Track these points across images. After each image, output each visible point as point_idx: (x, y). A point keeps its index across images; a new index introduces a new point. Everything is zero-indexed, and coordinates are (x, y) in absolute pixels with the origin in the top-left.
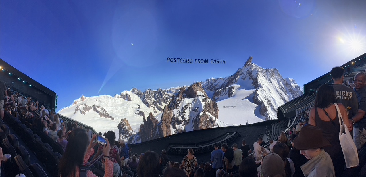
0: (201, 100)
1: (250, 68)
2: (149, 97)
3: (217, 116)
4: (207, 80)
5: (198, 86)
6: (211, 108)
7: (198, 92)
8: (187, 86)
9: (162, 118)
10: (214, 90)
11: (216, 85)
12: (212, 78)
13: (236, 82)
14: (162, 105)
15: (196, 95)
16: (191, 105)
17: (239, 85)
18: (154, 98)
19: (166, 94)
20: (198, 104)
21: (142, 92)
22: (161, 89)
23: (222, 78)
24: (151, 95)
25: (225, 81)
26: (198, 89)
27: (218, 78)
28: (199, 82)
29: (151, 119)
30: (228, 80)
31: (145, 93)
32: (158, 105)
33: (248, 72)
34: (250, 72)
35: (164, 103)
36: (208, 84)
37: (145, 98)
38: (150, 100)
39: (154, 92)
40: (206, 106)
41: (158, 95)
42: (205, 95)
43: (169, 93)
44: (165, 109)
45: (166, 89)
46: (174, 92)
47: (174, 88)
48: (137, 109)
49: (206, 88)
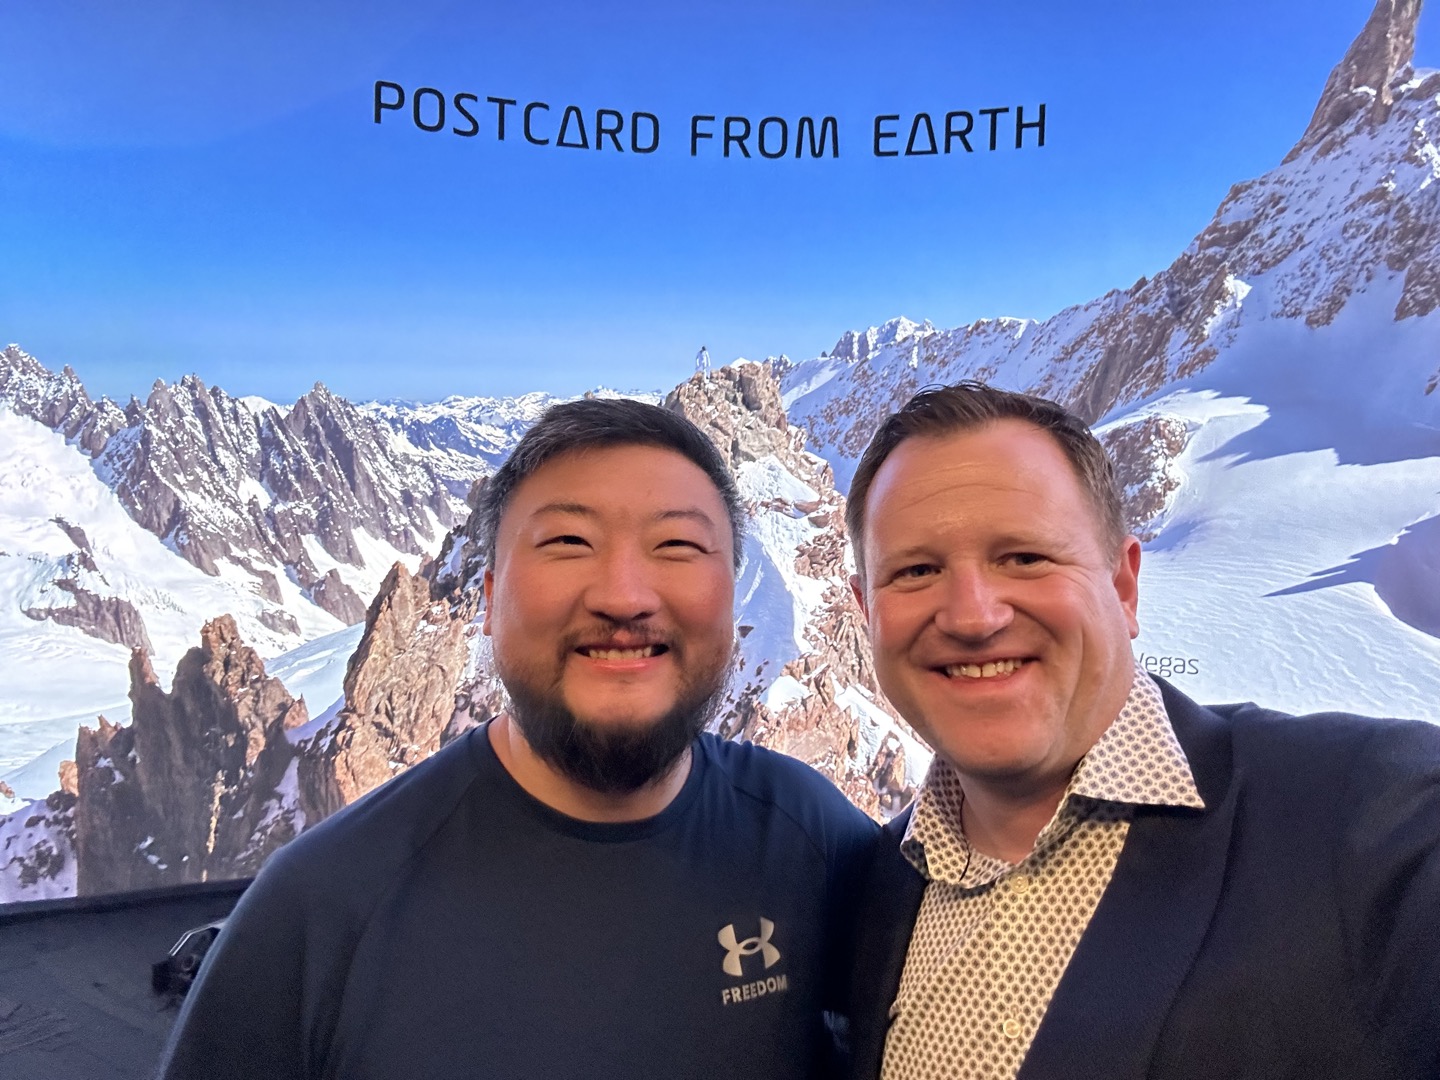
0: (784, 560)
1: (1410, 158)
2: (206, 467)
4: (844, 350)
5: (750, 404)
7: (745, 466)
9: (349, 685)
12: (907, 328)
14: (353, 557)
17: (1249, 403)
18: (261, 480)
19: (396, 452)
20: (751, 592)
21: (113, 408)
22: (345, 404)
23: (1022, 329)
24: (221, 443)
25: (1056, 361)
26: (744, 438)
27: (977, 326)
28: (752, 366)
29: (225, 684)
30: (1093, 347)
31: (149, 423)
32: (305, 552)
33: (1378, 213)
34: (1413, 213)
35: (383, 544)
36: (854, 393)
37: (155, 470)
38: (208, 498)
39: (262, 420)
40: (833, 622)
41: (305, 453)
42: (827, 508)
43: (432, 445)
44: (390, 606)
45: (397, 411)
46: (496, 447)
47: (485, 402)
48: (51, 573)
49: (833, 436)
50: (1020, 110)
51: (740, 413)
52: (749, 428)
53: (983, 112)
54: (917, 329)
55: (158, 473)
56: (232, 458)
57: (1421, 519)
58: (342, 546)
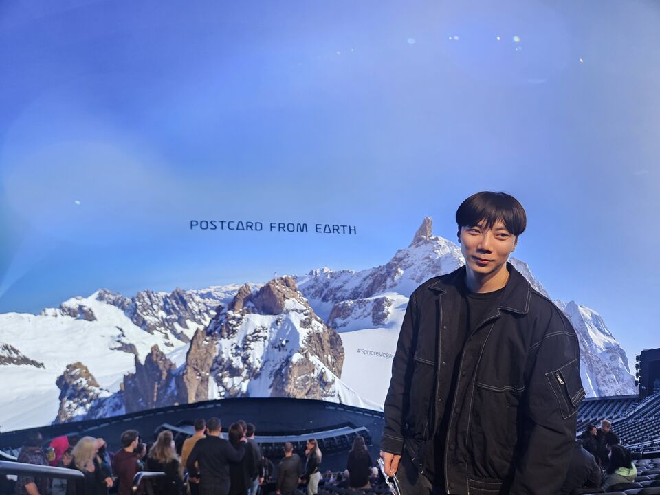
0: (297, 324)
1: (434, 252)
2: (150, 309)
3: (340, 372)
4: (311, 273)
5: (288, 285)
6: (322, 347)
7: (286, 301)
8: (255, 285)
9: (187, 358)
10: (334, 299)
11: (338, 289)
12: (326, 270)
13: (394, 287)
14: (186, 327)
15: (282, 309)
16: (271, 331)
17: (405, 297)
18: (164, 311)
19: (197, 301)
20: (288, 332)
21: (129, 299)
22: (184, 291)
23: (354, 273)
24: (154, 303)
25: (362, 281)
26: (286, 294)
27: (343, 271)
28: (288, 277)
29: (157, 361)
30: (370, 279)
31: (137, 301)
32: (175, 327)
33: (428, 261)
34: (436, 263)
35: (194, 323)
36: (314, 284)
38: (151, 317)
39: (164, 297)
40: (309, 339)
41: (174, 303)
42: (308, 311)
43: (206, 298)
44: (196, 339)
45: (197, 291)
46: (222, 297)
47: (219, 287)
48: (116, 339)
49: (309, 294)
51: (285, 288)
52: (288, 291)
54: (329, 270)
55: (139, 313)
56: (157, 307)
58: (184, 324)
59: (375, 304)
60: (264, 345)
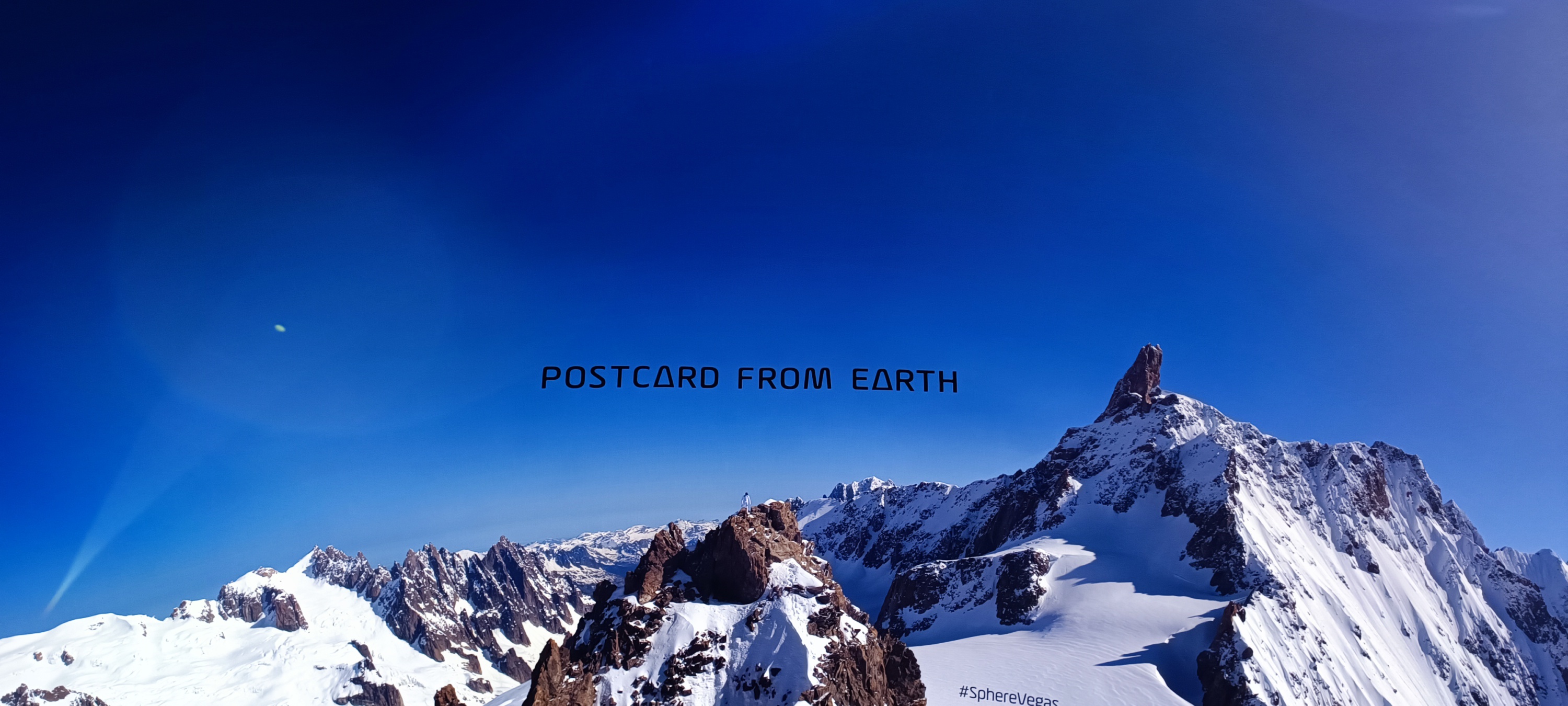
0: (800, 624)
1: (1163, 432)
2: (436, 596)
4: (837, 493)
5: (778, 526)
6: (867, 685)
7: (774, 565)
8: (696, 526)
10: (895, 559)
11: (908, 532)
12: (877, 483)
13: (1054, 524)
14: (523, 639)
15: (762, 587)
16: (731, 646)
17: (1084, 549)
18: (468, 600)
19: (550, 571)
20: (779, 647)
21: (384, 570)
22: (518, 546)
23: (949, 490)
24: (445, 581)
25: (970, 510)
26: (773, 547)
27: (922, 485)
28: (778, 503)
30: (992, 505)
31: (404, 576)
32: (495, 639)
33: (1148, 457)
34: (1167, 461)
35: (542, 629)
36: (845, 520)
37: (407, 603)
38: (437, 615)
39: (469, 563)
40: (833, 665)
41: (494, 578)
42: (828, 591)
43: (571, 565)
44: (546, 668)
45: (550, 546)
46: (611, 561)
47: (604, 534)
48: (349, 674)
49: (832, 547)
50: (941, 373)
51: (770, 532)
52: (777, 541)
53: (918, 372)
54: (883, 484)
55: (409, 605)
56: (452, 589)
57: (1180, 631)
58: (517, 633)
59: (1005, 568)
60: (717, 683)
